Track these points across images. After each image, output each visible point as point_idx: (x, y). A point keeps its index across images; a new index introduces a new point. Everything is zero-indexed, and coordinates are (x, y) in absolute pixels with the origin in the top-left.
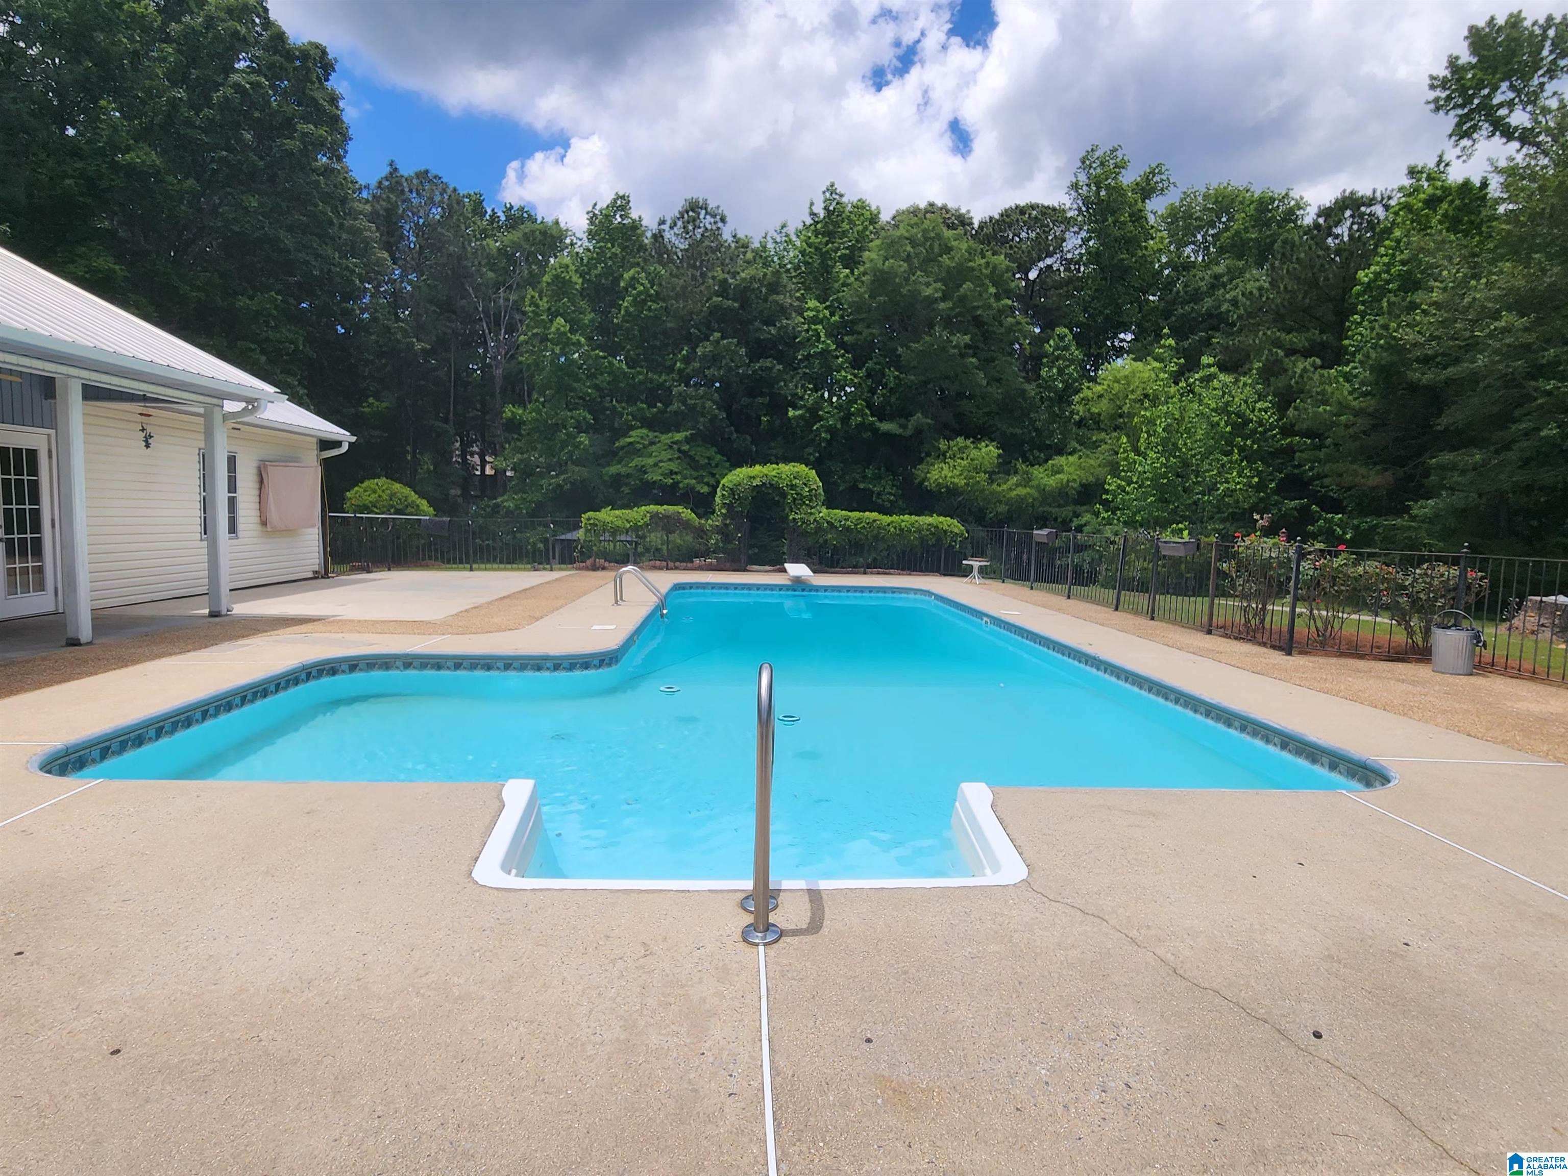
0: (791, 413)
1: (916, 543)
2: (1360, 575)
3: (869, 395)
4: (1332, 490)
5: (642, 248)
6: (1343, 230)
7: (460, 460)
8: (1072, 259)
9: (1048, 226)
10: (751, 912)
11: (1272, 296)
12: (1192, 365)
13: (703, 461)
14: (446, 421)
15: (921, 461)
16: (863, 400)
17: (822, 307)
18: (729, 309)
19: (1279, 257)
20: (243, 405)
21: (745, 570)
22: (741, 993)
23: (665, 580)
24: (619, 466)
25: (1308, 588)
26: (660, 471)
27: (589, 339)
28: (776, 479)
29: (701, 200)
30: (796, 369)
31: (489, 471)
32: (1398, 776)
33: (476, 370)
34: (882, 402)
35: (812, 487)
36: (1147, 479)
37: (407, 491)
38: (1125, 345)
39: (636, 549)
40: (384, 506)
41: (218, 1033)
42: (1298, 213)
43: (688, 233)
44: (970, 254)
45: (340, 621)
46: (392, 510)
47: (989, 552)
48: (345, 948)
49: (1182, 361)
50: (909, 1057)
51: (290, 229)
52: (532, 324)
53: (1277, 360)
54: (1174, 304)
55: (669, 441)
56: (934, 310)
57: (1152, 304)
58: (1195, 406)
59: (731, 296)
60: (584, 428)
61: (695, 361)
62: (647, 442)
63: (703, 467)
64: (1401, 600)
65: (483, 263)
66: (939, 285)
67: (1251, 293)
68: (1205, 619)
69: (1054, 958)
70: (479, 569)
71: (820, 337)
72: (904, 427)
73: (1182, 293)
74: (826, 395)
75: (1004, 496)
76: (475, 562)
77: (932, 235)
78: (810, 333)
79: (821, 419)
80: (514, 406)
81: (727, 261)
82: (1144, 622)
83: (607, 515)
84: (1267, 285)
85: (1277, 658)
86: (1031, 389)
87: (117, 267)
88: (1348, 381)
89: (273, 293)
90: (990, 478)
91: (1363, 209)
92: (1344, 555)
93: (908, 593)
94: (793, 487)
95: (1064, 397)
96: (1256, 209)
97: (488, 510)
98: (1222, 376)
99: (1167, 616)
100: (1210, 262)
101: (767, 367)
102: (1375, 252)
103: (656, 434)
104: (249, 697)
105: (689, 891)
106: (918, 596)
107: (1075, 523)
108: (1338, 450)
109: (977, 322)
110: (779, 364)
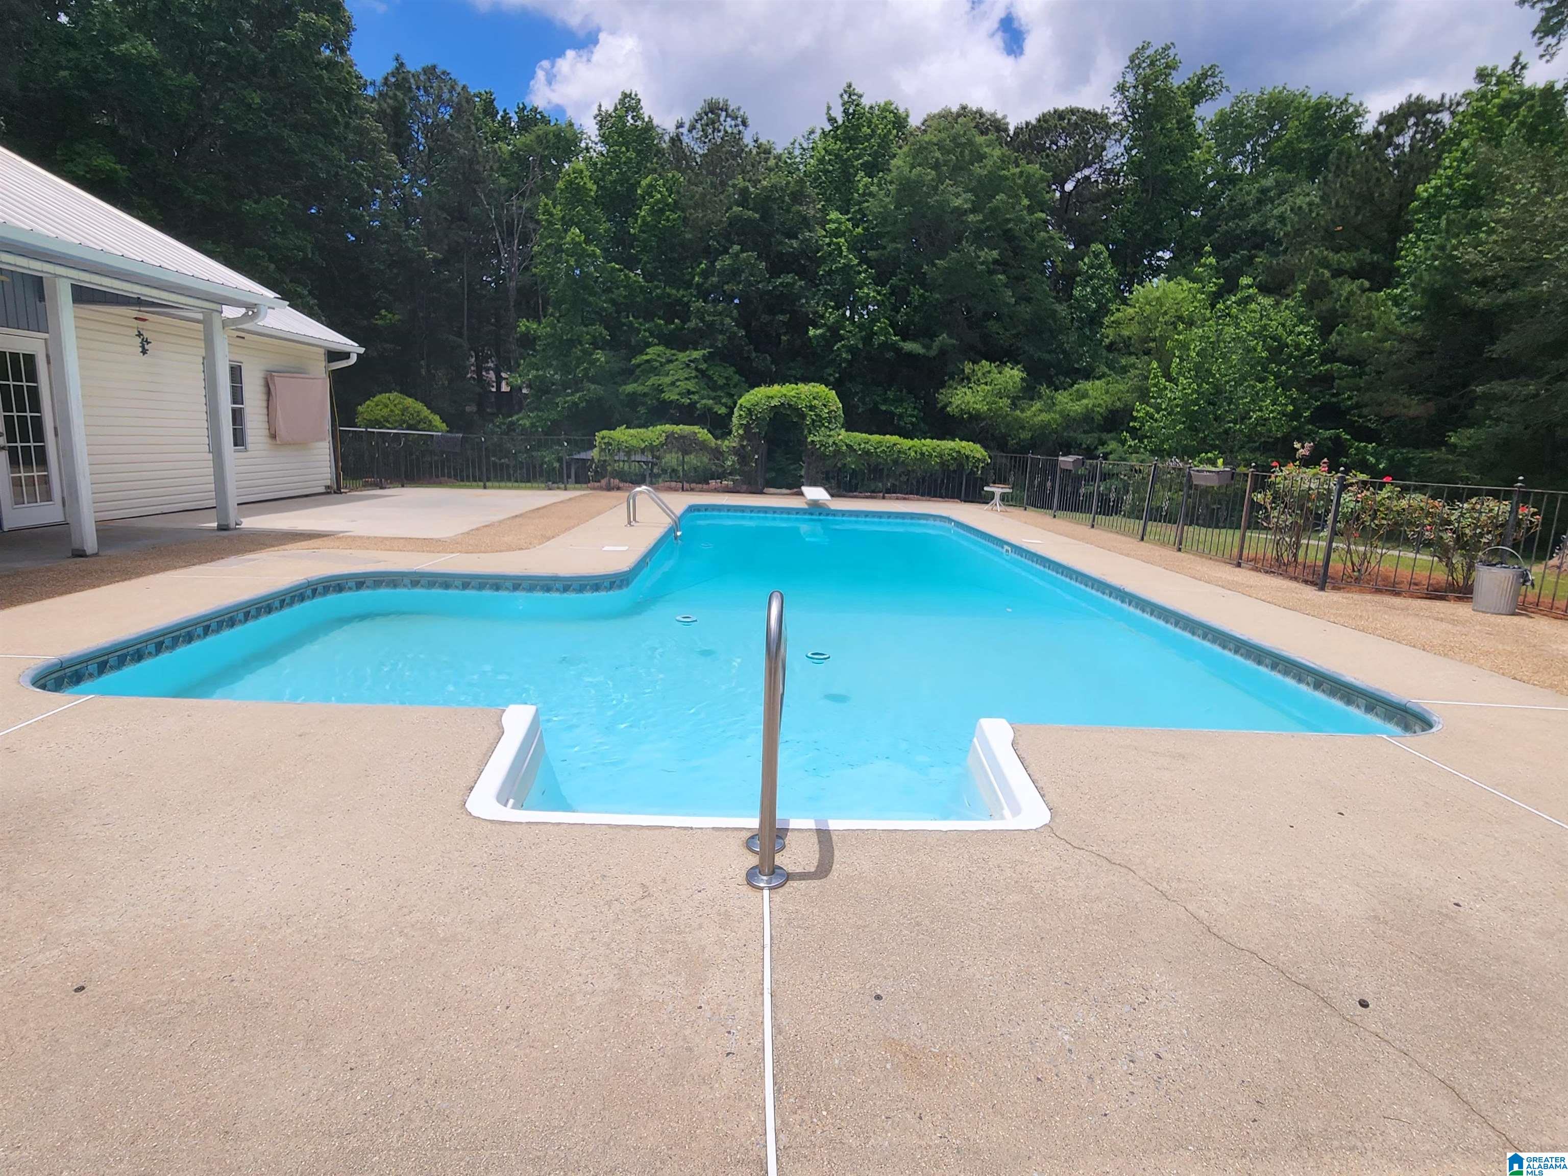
0: (812, 332)
1: (937, 467)
2: (1403, 509)
3: (893, 313)
4: (1371, 420)
5: (659, 152)
6: (1404, 140)
7: (475, 376)
8: (1112, 169)
9: (1088, 133)
10: (757, 853)
11: (1322, 212)
12: (1231, 287)
13: (721, 382)
14: (460, 335)
15: (943, 385)
16: (887, 318)
17: (844, 218)
18: (750, 220)
19: (1333, 169)
20: (243, 310)
21: (761, 493)
22: (743, 942)
23: (680, 501)
24: (635, 385)
25: (1347, 521)
26: (677, 390)
27: (605, 250)
28: (794, 399)
29: (721, 100)
30: (818, 285)
31: (505, 388)
32: (1442, 722)
33: (490, 283)
34: (905, 321)
35: (832, 408)
36: (1177, 406)
37: (419, 406)
38: (1163, 263)
39: (652, 470)
40: (396, 421)
41: (188, 971)
42: (1356, 120)
43: (707, 137)
44: (1003, 161)
45: (350, 537)
46: (404, 426)
47: (1012, 479)
48: (329, 882)
49: (1222, 281)
50: (922, 1017)
51: (295, 127)
52: (546, 233)
53: (1322, 281)
54: (1218, 219)
55: (686, 359)
56: (962, 222)
57: (1194, 220)
58: (1232, 329)
59: (751, 206)
60: (600, 344)
61: (713, 276)
62: (664, 360)
63: (721, 388)
64: (1445, 536)
65: (495, 168)
66: (969, 195)
67: (1300, 208)
68: (1236, 551)
69: (1078, 911)
70: (493, 487)
71: (842, 251)
72: (928, 347)
73: (1227, 208)
74: (848, 313)
75: (1028, 422)
76: (489, 480)
77: (963, 140)
78: (833, 247)
79: (842, 338)
80: (528, 321)
81: (748, 168)
82: (1170, 554)
83: (622, 434)
84: (1317, 200)
85: (1310, 593)
86: (1062, 309)
87: (118, 167)
88: (1396, 304)
89: (279, 197)
90: (1013, 403)
91: (1429, 116)
92: (1388, 487)
93: (927, 519)
94: (812, 408)
95: (1095, 320)
96: (1311, 116)
97: (504, 427)
98: (1260, 299)
99: (1195, 548)
100: (1258, 174)
101: (787, 283)
102: (1437, 164)
103: (673, 352)
104: (253, 613)
105: (691, 828)
106: (938, 523)
107: (1101, 451)
108: (1380, 379)
109: (1008, 236)
110: (800, 280)
